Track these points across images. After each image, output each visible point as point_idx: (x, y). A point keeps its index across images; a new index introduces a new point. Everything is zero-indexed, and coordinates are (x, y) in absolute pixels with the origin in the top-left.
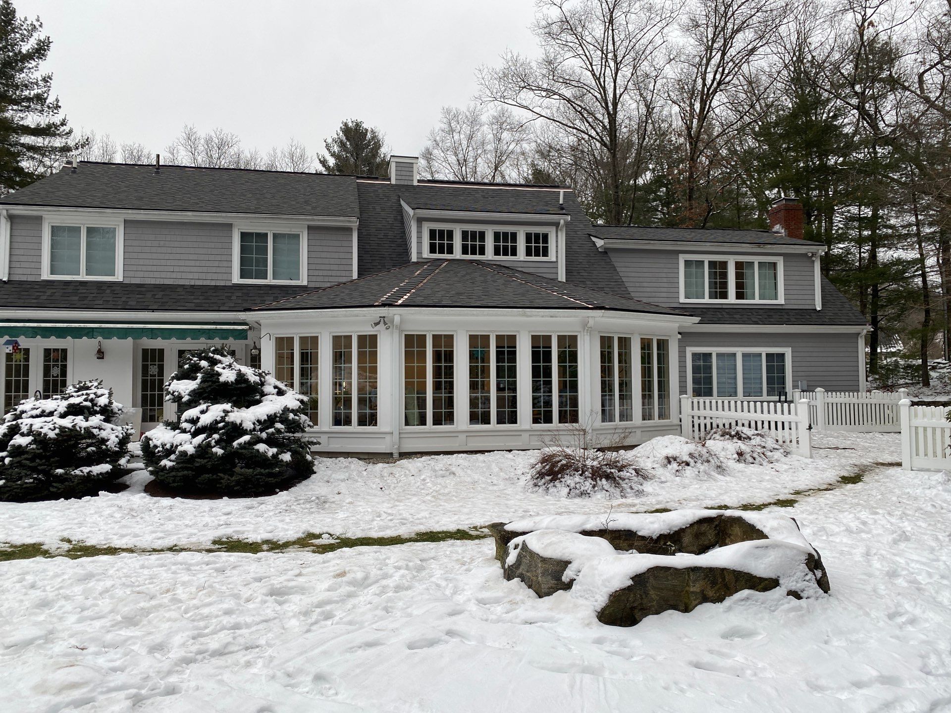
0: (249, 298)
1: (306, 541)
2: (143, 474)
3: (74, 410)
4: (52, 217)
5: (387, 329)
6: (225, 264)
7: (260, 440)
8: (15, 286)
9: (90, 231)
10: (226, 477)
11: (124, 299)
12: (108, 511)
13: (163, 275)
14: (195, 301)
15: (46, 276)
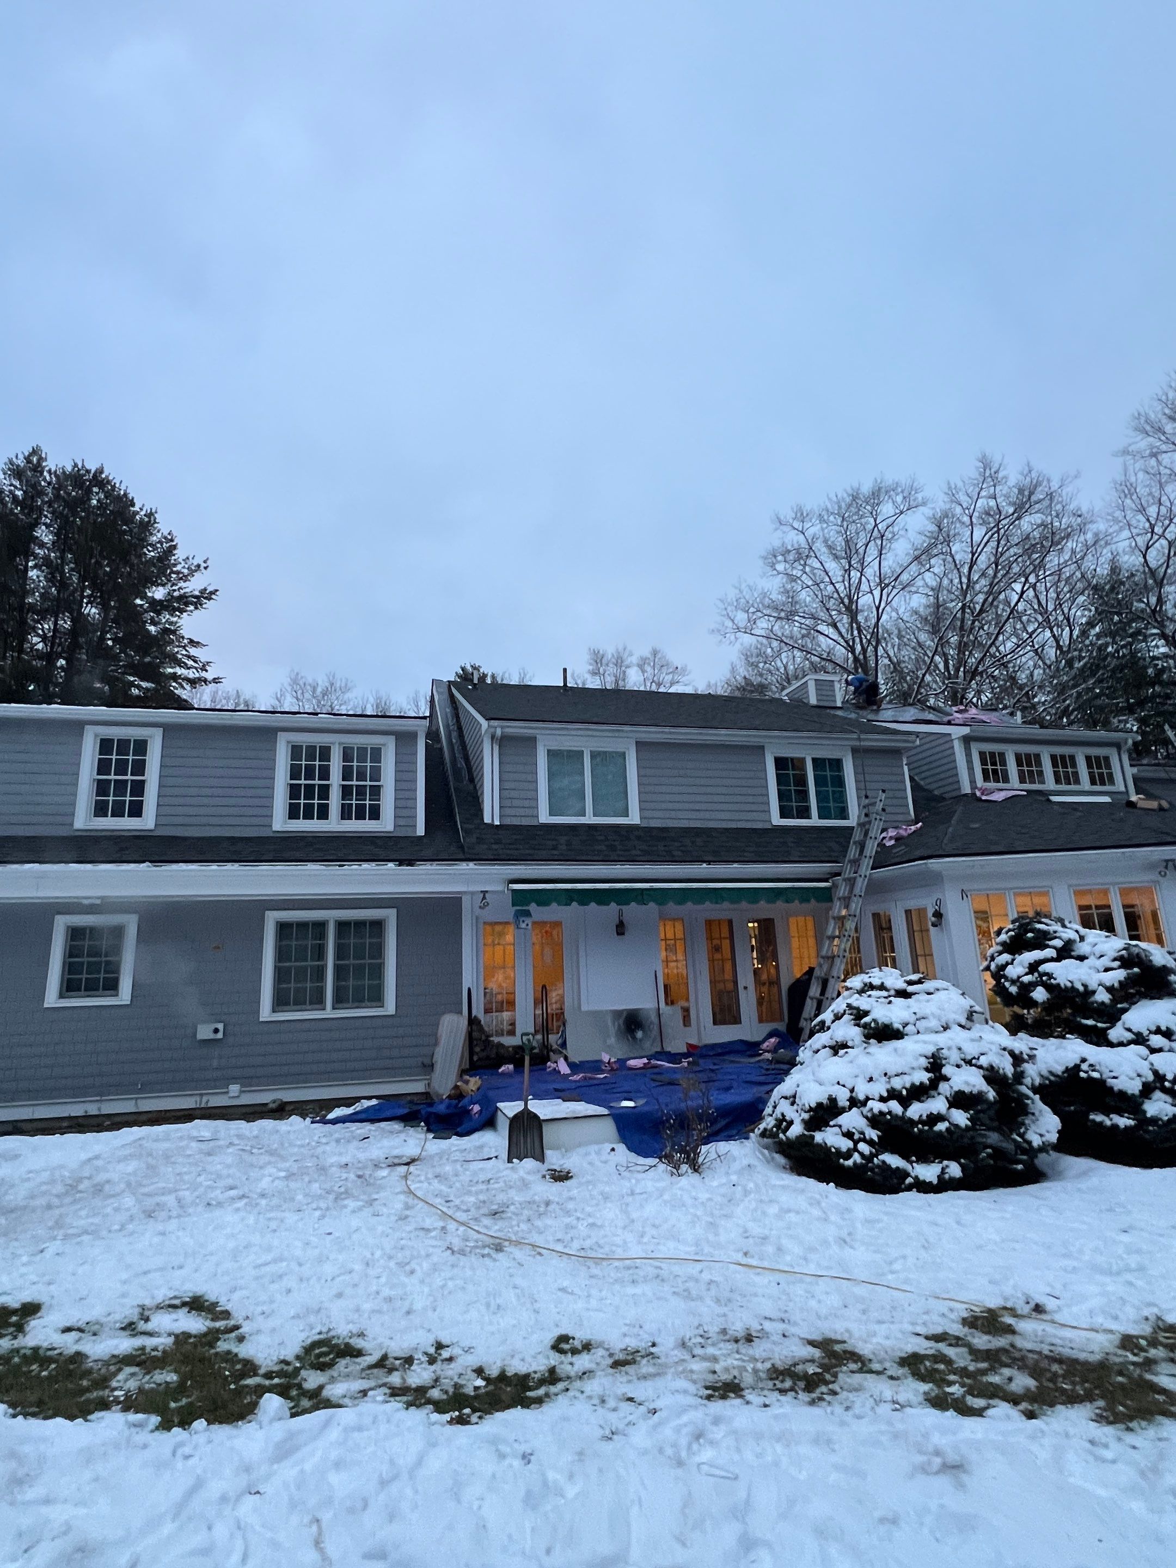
4: (551, 737)
8: (511, 832)
9: (596, 756)
15: (544, 817)
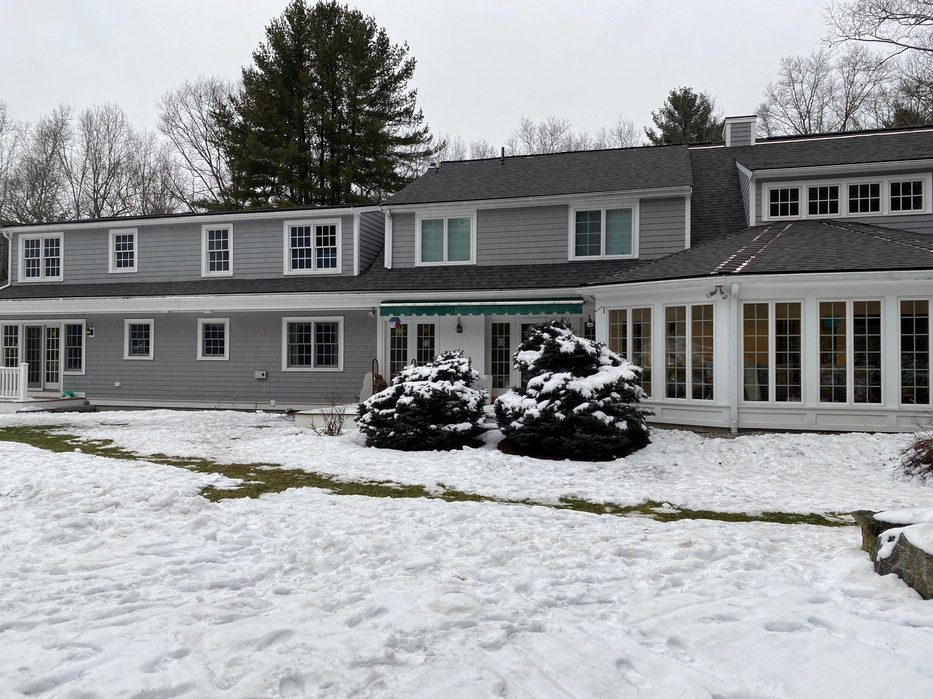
0: (583, 274)
1: (647, 508)
2: (496, 433)
3: (443, 376)
4: (423, 213)
5: (724, 298)
6: (561, 243)
7: (598, 408)
8: (397, 273)
9: (451, 222)
10: (568, 440)
11: (477, 280)
12: (471, 463)
13: (509, 257)
14: (535, 279)
15: (418, 263)
